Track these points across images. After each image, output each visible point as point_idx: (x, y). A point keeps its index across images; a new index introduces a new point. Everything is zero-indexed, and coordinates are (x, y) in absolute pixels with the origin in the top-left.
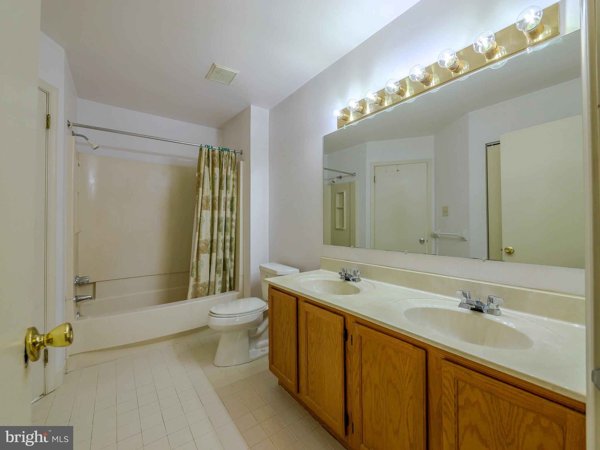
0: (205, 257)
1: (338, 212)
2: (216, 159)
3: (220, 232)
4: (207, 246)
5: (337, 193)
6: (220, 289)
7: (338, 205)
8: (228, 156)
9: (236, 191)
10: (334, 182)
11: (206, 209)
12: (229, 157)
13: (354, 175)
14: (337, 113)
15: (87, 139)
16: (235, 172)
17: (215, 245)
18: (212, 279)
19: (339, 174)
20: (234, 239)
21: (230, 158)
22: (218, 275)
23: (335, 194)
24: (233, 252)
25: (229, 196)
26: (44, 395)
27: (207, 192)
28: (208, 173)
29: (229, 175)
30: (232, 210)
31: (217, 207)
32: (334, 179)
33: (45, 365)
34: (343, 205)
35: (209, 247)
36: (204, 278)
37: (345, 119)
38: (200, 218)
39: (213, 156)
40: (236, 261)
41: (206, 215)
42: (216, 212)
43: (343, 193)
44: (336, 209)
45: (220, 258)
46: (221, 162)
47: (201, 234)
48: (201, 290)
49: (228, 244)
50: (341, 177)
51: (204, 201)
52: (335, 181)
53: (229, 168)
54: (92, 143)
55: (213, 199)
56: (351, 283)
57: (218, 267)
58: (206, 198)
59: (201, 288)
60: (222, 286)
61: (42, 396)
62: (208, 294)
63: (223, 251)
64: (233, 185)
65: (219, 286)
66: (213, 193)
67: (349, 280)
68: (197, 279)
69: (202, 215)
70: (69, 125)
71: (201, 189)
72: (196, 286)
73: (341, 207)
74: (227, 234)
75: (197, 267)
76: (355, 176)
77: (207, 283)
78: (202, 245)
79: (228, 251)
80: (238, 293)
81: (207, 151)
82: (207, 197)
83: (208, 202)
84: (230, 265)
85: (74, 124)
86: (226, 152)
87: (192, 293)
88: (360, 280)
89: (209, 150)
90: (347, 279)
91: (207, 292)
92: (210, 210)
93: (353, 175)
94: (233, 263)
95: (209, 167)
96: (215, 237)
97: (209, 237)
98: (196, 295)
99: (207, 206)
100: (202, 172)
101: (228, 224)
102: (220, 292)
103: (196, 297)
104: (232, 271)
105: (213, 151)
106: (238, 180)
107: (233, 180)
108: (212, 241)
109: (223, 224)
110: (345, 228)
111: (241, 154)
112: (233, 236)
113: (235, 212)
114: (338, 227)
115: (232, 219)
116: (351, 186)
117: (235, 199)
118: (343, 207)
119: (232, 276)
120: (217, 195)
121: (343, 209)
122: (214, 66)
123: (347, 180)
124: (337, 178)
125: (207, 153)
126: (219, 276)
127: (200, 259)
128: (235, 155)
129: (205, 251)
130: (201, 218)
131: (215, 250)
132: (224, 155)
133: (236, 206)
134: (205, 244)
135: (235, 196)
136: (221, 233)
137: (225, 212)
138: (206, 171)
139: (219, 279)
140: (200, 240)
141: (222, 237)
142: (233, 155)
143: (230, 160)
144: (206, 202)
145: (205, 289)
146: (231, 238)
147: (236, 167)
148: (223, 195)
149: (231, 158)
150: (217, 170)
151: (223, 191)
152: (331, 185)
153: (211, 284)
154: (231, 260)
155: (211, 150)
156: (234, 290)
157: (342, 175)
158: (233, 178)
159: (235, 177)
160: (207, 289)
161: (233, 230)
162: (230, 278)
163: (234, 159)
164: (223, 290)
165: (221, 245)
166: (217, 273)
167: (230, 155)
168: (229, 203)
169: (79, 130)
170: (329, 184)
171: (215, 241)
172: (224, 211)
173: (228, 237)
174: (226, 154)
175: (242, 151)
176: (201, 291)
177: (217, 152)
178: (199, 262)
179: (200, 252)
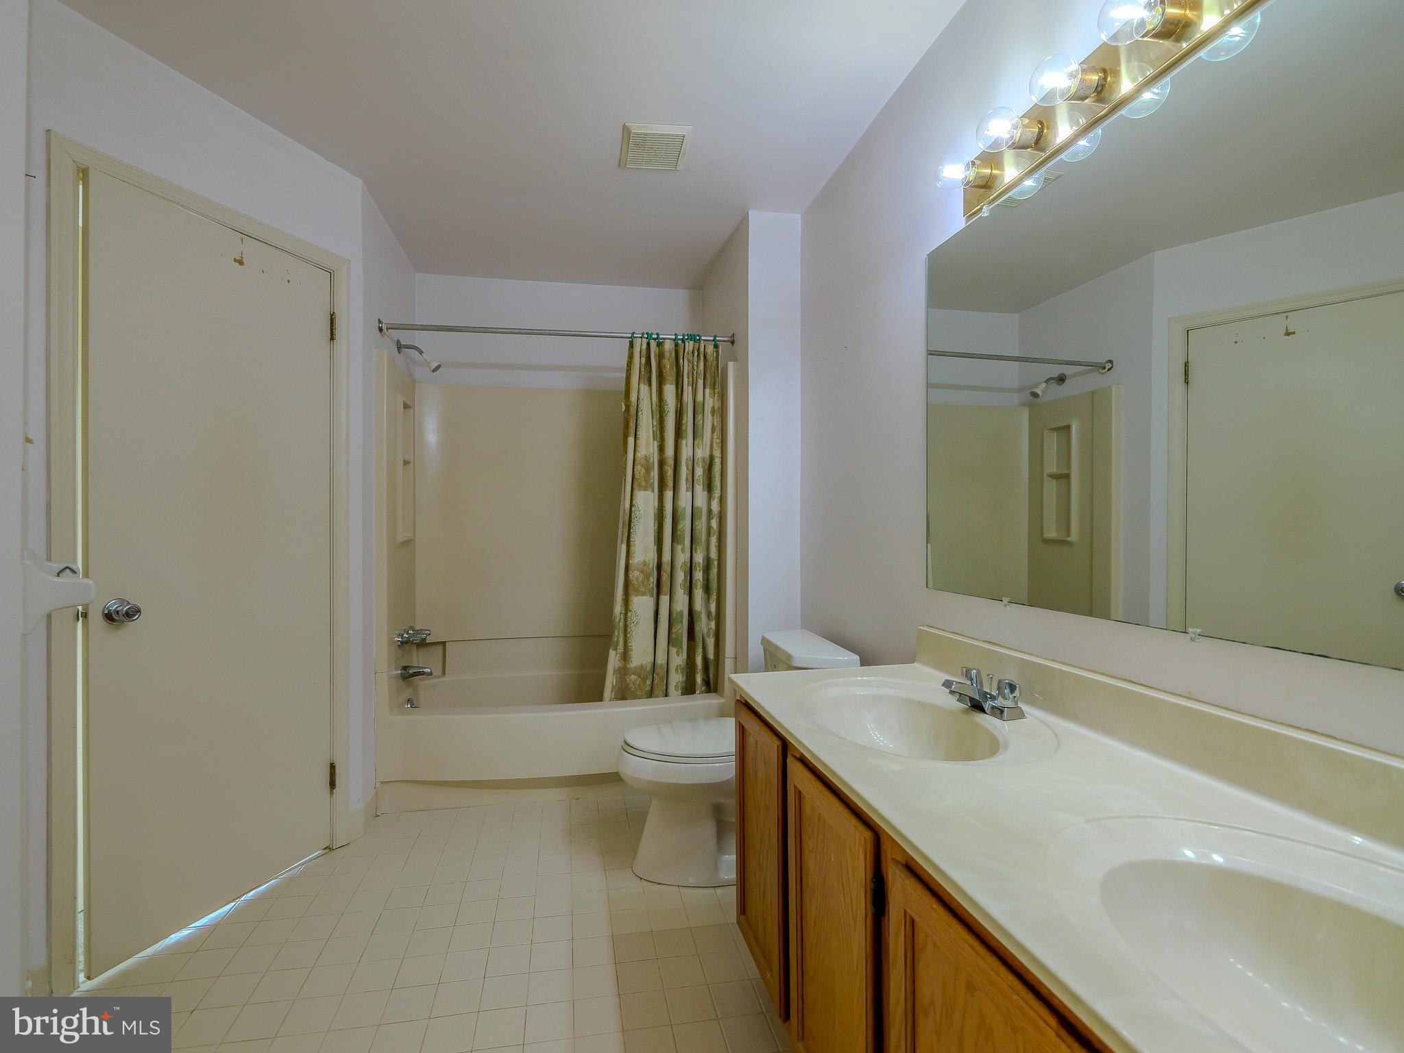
0: (642, 605)
1: (1051, 489)
2: (668, 364)
3: (678, 544)
4: (647, 577)
5: (1051, 429)
6: (680, 685)
7: (1052, 466)
8: (696, 354)
9: (718, 441)
10: (1035, 395)
11: (646, 489)
12: (698, 356)
13: (1108, 366)
14: (955, 172)
15: (421, 352)
16: (716, 391)
17: (665, 577)
18: (661, 660)
19: (1055, 371)
20: (716, 563)
21: (702, 358)
22: (674, 650)
23: (1043, 432)
24: (714, 597)
25: (702, 453)
26: (329, 848)
27: (646, 446)
28: (649, 399)
29: (698, 401)
30: (709, 488)
31: (670, 483)
32: (1036, 386)
33: (332, 793)
34: (1069, 467)
35: (653, 579)
36: (641, 655)
37: (986, 185)
38: (631, 509)
39: (661, 356)
40: (719, 618)
41: (646, 502)
42: (669, 494)
43: (1068, 427)
44: (1045, 478)
45: (679, 610)
46: (680, 368)
47: (632, 548)
48: (634, 683)
49: (699, 575)
50: (1061, 379)
51: (638, 467)
52: (1039, 392)
53: (701, 382)
54: (428, 359)
55: (662, 464)
56: (987, 721)
57: (674, 631)
58: (643, 461)
59: (633, 677)
60: (687, 679)
61: (326, 851)
62: (650, 695)
63: (687, 592)
64: (713, 425)
65: (676, 678)
66: (661, 449)
67: (982, 710)
68: (625, 656)
69: (634, 502)
70: (381, 330)
71: (631, 440)
72: (623, 672)
73: (1064, 471)
74: (696, 550)
75: (626, 626)
76: (1109, 370)
77: (649, 667)
78: (635, 575)
79: (699, 593)
80: (723, 701)
81: (644, 346)
82: (647, 459)
83: (648, 470)
84: (705, 626)
85: (390, 326)
86: (692, 343)
87: (613, 688)
88: (1021, 715)
89: (648, 344)
90: (977, 707)
91: (648, 688)
92: (653, 491)
93: (1106, 367)
94: (713, 625)
95: (650, 385)
96: (666, 557)
97: (651, 556)
98: (623, 694)
99: (646, 481)
100: (633, 397)
101: (701, 525)
102: (680, 692)
103: (623, 698)
104: (711, 642)
105: (660, 345)
106: (722, 412)
107: (713, 413)
108: (659, 567)
109: (685, 525)
110: (1074, 537)
111: (733, 343)
112: (714, 554)
113: (717, 493)
114: (1051, 533)
115: (710, 511)
116: (1096, 403)
117: (717, 461)
118: (1068, 472)
119: (711, 656)
120: (670, 451)
121: (1067, 477)
122: (626, 131)
123: (1080, 385)
124: (1047, 381)
125: (644, 352)
126: (678, 654)
127: (631, 607)
128: (716, 346)
129: (643, 590)
130: (633, 509)
131: (665, 587)
132: (687, 350)
133: (719, 478)
134: (642, 572)
135: (717, 453)
136: (680, 547)
137: (690, 494)
138: (644, 396)
139: (679, 659)
140: (631, 562)
141: (682, 558)
142: (710, 349)
143: (702, 364)
144: (643, 471)
145: (644, 680)
146: (708, 561)
147: (717, 381)
148: (686, 452)
149: (705, 357)
150: (670, 390)
151: (684, 442)
152: (1031, 406)
153: (657, 670)
154: (709, 614)
155: (653, 344)
156: (715, 691)
157: (1068, 370)
158: (713, 407)
159: (717, 405)
160: (649, 682)
161: (714, 540)
162: (705, 659)
163: (711, 359)
164: (689, 689)
165: (680, 576)
166: (673, 646)
167: (702, 349)
168: (699, 472)
169: (406, 337)
170: (1024, 405)
171: (666, 567)
172: (687, 491)
173: (699, 558)
174: (691, 348)
175: (733, 335)
176: (634, 685)
177: (668, 346)
178: (629, 614)
179: (631, 590)
